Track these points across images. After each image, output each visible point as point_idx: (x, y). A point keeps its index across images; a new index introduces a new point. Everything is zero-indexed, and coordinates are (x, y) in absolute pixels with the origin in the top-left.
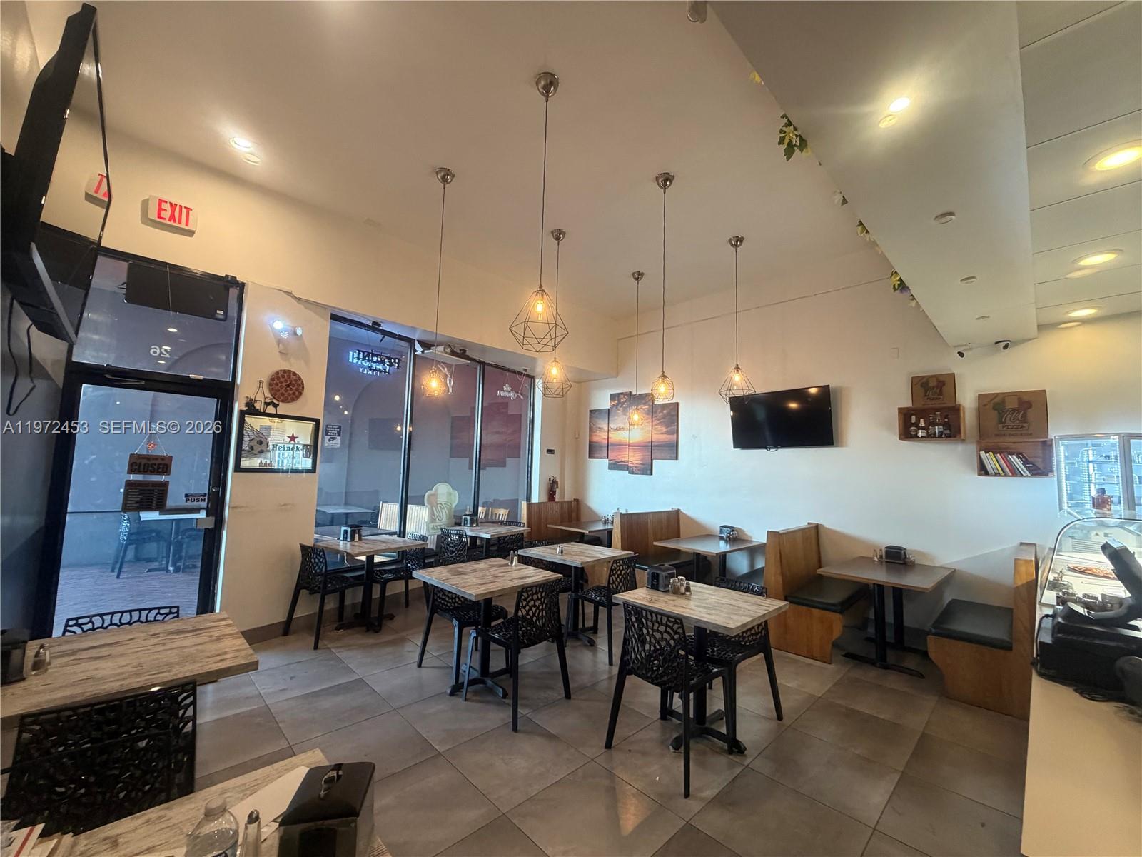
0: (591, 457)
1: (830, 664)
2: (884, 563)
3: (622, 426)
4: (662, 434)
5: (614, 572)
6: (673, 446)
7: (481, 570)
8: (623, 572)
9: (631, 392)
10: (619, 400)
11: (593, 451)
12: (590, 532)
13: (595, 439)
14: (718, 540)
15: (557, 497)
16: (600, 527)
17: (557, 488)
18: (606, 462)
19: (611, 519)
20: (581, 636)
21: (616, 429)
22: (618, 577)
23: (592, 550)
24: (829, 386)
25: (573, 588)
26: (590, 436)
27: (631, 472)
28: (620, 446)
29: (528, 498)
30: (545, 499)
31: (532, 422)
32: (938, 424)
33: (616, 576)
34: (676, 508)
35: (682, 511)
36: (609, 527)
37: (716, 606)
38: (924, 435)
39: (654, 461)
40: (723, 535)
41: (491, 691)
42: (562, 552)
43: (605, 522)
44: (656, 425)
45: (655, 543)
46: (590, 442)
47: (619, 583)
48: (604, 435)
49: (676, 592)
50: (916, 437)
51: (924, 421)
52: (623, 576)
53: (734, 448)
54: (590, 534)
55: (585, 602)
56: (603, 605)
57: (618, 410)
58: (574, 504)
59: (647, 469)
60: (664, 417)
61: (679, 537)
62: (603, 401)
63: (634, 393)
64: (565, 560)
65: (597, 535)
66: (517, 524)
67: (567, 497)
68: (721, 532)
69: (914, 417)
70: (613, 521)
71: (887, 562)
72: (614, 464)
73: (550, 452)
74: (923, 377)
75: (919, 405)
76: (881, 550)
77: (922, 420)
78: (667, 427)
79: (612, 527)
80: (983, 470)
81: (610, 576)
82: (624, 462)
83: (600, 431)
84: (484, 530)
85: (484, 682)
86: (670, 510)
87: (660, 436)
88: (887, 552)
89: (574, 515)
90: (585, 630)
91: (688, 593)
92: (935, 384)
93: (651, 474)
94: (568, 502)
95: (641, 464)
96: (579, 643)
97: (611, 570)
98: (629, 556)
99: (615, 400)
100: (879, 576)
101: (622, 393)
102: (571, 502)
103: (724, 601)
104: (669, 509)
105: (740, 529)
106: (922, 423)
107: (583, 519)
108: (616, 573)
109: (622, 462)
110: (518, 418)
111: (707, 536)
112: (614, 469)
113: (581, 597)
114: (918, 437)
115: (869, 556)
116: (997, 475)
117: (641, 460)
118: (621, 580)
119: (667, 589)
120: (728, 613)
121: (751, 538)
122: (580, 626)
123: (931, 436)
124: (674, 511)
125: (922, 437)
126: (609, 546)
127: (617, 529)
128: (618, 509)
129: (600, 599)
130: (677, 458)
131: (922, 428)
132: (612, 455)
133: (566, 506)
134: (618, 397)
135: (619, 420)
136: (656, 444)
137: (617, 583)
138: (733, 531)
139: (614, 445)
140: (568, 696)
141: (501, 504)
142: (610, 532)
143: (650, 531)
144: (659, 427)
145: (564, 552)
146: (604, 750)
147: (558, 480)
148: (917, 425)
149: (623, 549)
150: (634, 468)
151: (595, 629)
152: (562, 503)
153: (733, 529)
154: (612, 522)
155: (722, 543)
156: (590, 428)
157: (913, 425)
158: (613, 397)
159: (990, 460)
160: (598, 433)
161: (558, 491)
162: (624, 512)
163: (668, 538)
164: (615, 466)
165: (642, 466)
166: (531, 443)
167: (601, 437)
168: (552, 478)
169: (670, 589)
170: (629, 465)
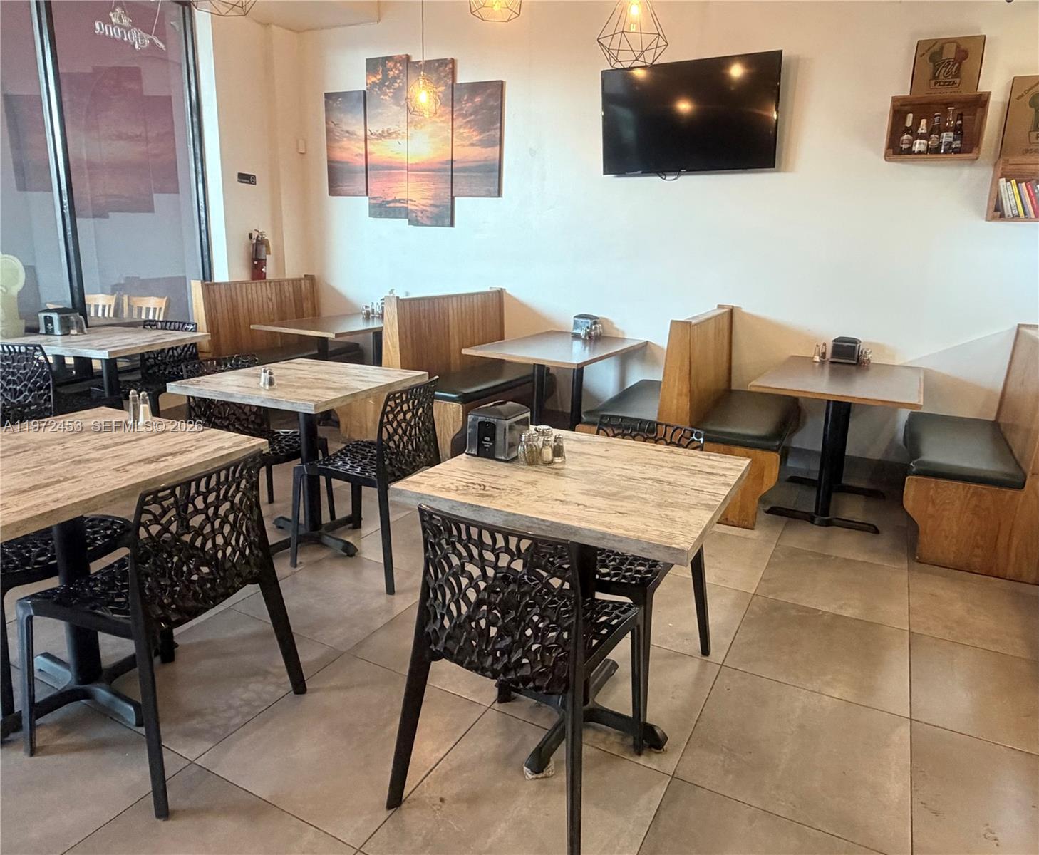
0: (334, 190)
1: (752, 529)
2: (827, 365)
3: (393, 128)
4: (472, 145)
5: (391, 416)
6: (492, 171)
7: (39, 447)
8: (409, 415)
9: (408, 57)
10: (385, 73)
11: (336, 179)
12: (337, 335)
13: (340, 155)
14: (571, 338)
15: (269, 270)
16: (359, 325)
17: (268, 252)
18: (365, 200)
19: (378, 310)
20: (326, 539)
21: (381, 136)
22: (399, 425)
23: (341, 374)
24: (781, 52)
25: (304, 453)
26: (329, 148)
27: (414, 222)
28: (390, 169)
29: (207, 274)
30: (243, 275)
31: (197, 109)
32: (947, 130)
33: (395, 424)
34: (497, 287)
35: (507, 291)
36: (375, 324)
37: (627, 489)
38: (923, 148)
39: (456, 199)
40: (578, 331)
41: (107, 714)
42: (271, 382)
43: (368, 316)
44: (460, 127)
45: (465, 352)
46: (329, 161)
47: (401, 438)
48: (358, 148)
49: (534, 459)
50: (909, 151)
51: (927, 124)
52: (408, 424)
53: (605, 173)
54: (340, 339)
55: (333, 481)
56: (370, 483)
57: (386, 94)
58: (305, 285)
59: (445, 216)
60: (475, 113)
61: (502, 338)
62: (352, 77)
63: (414, 59)
64: (277, 401)
65: (352, 341)
66: (181, 326)
67: (292, 270)
68: (576, 325)
69: (910, 116)
70: (382, 314)
71: (832, 362)
72: (380, 206)
73: (246, 178)
74: (936, 41)
75: (922, 94)
76: (825, 344)
77: (924, 122)
78: (480, 134)
79: (382, 325)
80: (997, 211)
81: (382, 425)
82: (399, 201)
83: (349, 139)
84: (96, 343)
85: (87, 695)
86: (488, 290)
87: (470, 151)
88: (835, 347)
89: (307, 306)
90: (336, 524)
91: (557, 460)
92: (952, 56)
93: (452, 225)
94: (293, 280)
95: (431, 205)
96: (324, 554)
97: (384, 413)
98: (418, 382)
99: (377, 73)
100: (821, 385)
101: (389, 59)
102: (300, 280)
103: (636, 471)
104: (484, 288)
105: (607, 320)
106: (923, 128)
107: (326, 311)
108: (395, 418)
109: (395, 201)
110: (165, 104)
111: (552, 333)
112: (381, 216)
113: (322, 472)
114: (913, 153)
115: (809, 356)
116: (1016, 217)
117: (433, 197)
118: (404, 432)
119: (514, 455)
120: (659, 506)
121: (623, 333)
122: (326, 518)
123: (933, 151)
124: (492, 293)
125: (920, 153)
126: (378, 361)
127: (392, 325)
128: (391, 291)
129: (363, 472)
130: (499, 194)
131: (922, 136)
132: (375, 188)
133: (288, 289)
134: (384, 65)
135: (386, 116)
136: (460, 165)
137: (396, 438)
138: (595, 323)
139: (376, 168)
140: (299, 686)
141: (146, 287)
142: (378, 335)
143: (454, 331)
144: (466, 132)
145: (276, 382)
146: (384, 814)
147: (268, 237)
148: (913, 131)
149: (405, 365)
150: (419, 214)
151: (355, 521)
152: (279, 283)
153: (595, 321)
154: (382, 316)
155: (578, 345)
156: (328, 131)
157: (907, 130)
158: (373, 65)
159: (1010, 193)
160: (345, 143)
161: (270, 260)
162: (402, 296)
163: (484, 341)
164: (382, 209)
165: (435, 210)
166: (201, 158)
167: (351, 151)
168: (255, 236)
169: (521, 456)
170: (410, 207)
